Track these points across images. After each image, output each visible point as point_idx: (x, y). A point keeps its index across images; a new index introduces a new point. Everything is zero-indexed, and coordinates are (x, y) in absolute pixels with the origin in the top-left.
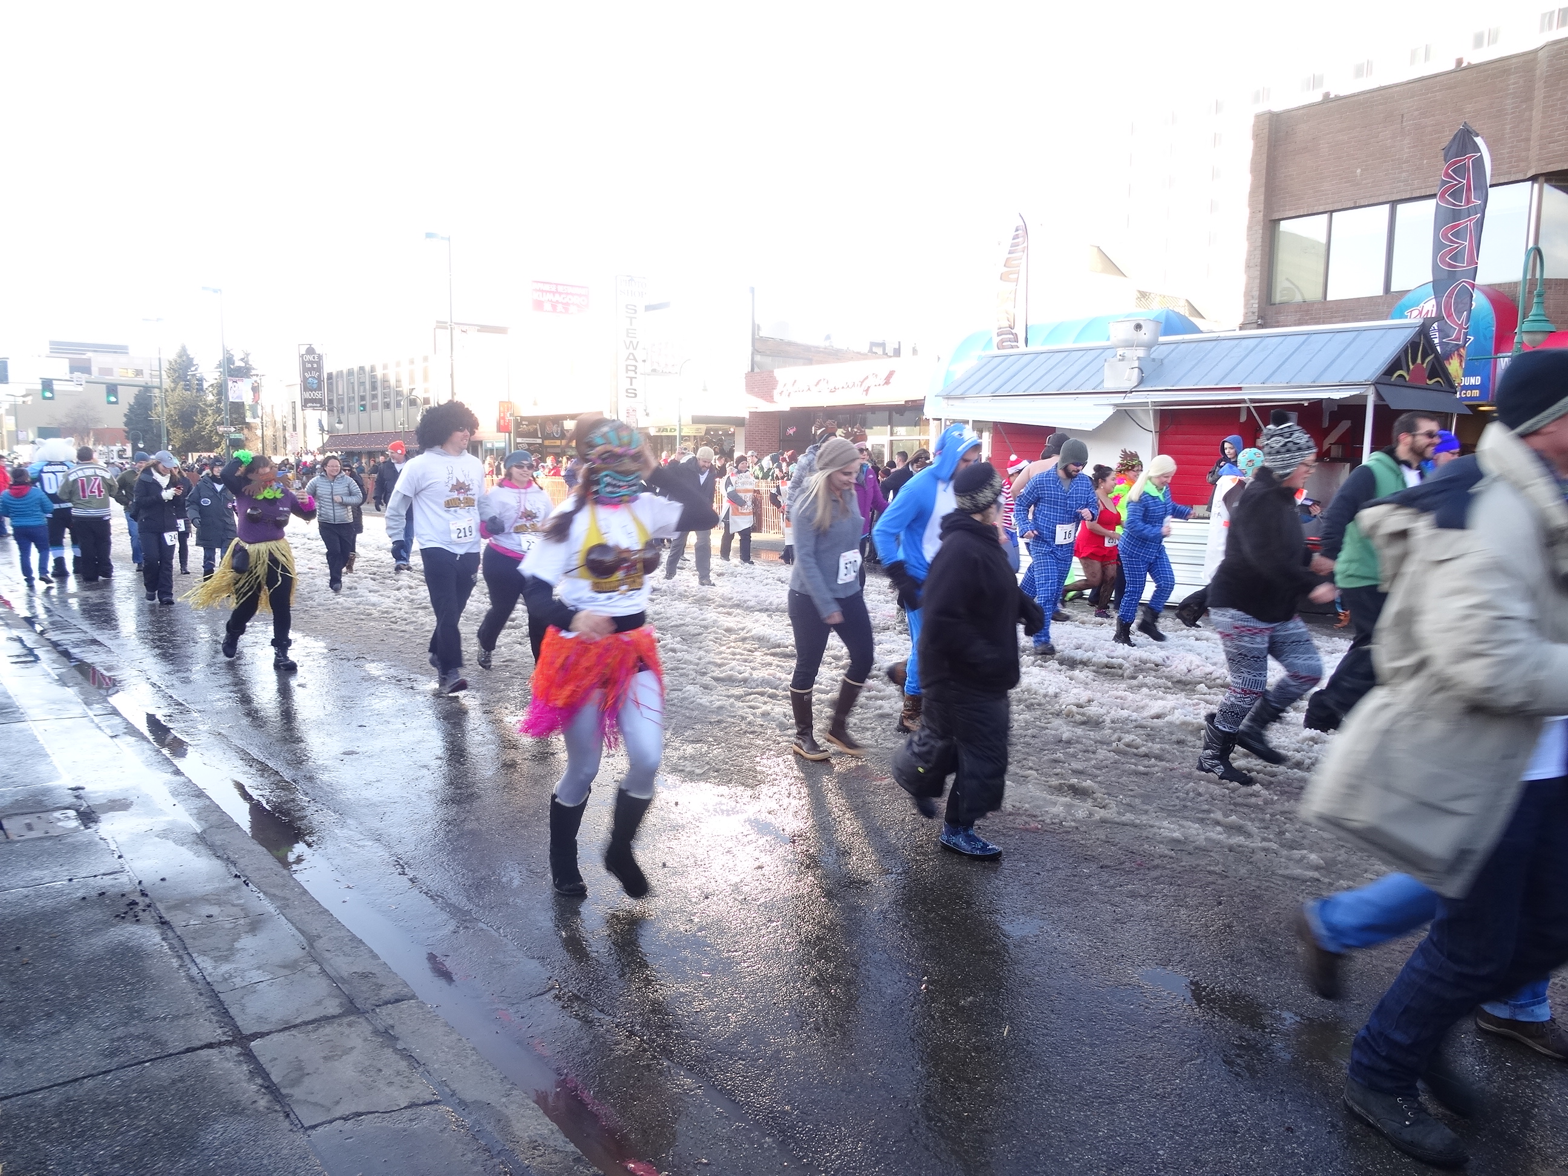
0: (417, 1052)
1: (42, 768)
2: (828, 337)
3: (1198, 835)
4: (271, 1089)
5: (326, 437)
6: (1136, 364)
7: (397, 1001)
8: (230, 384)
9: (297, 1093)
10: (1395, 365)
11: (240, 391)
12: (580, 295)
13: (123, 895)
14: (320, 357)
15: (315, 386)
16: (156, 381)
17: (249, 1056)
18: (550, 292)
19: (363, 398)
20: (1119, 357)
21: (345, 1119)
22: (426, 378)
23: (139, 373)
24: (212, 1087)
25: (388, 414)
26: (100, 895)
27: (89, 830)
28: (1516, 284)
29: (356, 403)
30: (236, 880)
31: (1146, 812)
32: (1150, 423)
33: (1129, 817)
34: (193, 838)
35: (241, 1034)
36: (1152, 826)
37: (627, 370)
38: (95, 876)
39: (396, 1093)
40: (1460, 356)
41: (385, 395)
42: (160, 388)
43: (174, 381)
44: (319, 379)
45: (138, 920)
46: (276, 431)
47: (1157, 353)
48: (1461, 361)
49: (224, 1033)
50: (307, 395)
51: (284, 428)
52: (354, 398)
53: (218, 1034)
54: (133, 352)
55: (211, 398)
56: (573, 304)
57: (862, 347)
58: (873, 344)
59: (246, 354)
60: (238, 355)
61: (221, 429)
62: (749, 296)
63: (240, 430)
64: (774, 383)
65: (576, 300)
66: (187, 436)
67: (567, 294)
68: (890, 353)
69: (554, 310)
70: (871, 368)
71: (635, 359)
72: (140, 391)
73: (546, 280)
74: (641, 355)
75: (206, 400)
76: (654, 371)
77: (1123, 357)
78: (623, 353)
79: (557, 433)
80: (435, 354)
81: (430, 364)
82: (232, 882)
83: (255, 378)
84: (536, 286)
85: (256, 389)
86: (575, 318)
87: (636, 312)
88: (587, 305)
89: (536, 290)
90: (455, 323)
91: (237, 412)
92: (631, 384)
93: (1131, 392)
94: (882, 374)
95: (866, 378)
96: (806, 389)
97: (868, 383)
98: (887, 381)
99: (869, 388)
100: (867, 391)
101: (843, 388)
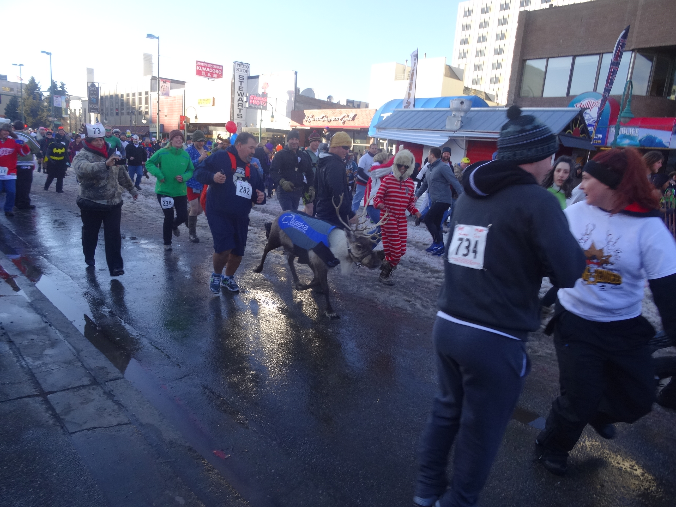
0: (123, 402)
2: (329, 97)
4: (56, 416)
6: (460, 119)
7: (116, 379)
8: (55, 98)
9: (68, 418)
10: (568, 127)
11: (60, 102)
12: (218, 70)
14: (98, 88)
15: (95, 102)
16: (19, 94)
17: (47, 401)
18: (205, 67)
19: (117, 109)
20: (453, 116)
21: (88, 430)
22: (147, 103)
23: (12, 89)
24: (29, 415)
25: (128, 117)
28: (620, 96)
29: (114, 111)
30: (46, 324)
32: (464, 145)
35: (43, 392)
37: (238, 106)
39: (112, 419)
41: (127, 109)
42: (21, 97)
43: (29, 95)
44: (97, 99)
46: (76, 122)
47: (469, 115)
49: (36, 391)
50: (91, 106)
51: (81, 120)
52: (113, 109)
53: (33, 391)
54: (9, 79)
55: (46, 104)
56: (215, 73)
57: (344, 103)
58: (348, 102)
59: (63, 85)
60: (59, 84)
61: (50, 119)
62: (294, 76)
63: (59, 120)
64: (304, 116)
65: (217, 71)
66: (34, 121)
67: (213, 68)
68: (356, 106)
69: (206, 75)
70: (347, 112)
71: (242, 101)
72: (12, 98)
73: (203, 61)
74: (245, 99)
75: (43, 105)
76: (250, 107)
77: (455, 116)
78: (237, 98)
79: (206, 132)
80: (151, 91)
81: (149, 96)
82: (44, 325)
83: (67, 96)
84: (198, 64)
85: (68, 102)
86: (216, 80)
87: (243, 79)
88: (222, 74)
89: (198, 66)
90: (161, 78)
91: (58, 112)
92: (240, 112)
93: (457, 131)
94: (352, 115)
95: (344, 117)
96: (318, 120)
97: (345, 119)
98: (353, 119)
99: (345, 121)
100: (344, 123)
101: (334, 120)
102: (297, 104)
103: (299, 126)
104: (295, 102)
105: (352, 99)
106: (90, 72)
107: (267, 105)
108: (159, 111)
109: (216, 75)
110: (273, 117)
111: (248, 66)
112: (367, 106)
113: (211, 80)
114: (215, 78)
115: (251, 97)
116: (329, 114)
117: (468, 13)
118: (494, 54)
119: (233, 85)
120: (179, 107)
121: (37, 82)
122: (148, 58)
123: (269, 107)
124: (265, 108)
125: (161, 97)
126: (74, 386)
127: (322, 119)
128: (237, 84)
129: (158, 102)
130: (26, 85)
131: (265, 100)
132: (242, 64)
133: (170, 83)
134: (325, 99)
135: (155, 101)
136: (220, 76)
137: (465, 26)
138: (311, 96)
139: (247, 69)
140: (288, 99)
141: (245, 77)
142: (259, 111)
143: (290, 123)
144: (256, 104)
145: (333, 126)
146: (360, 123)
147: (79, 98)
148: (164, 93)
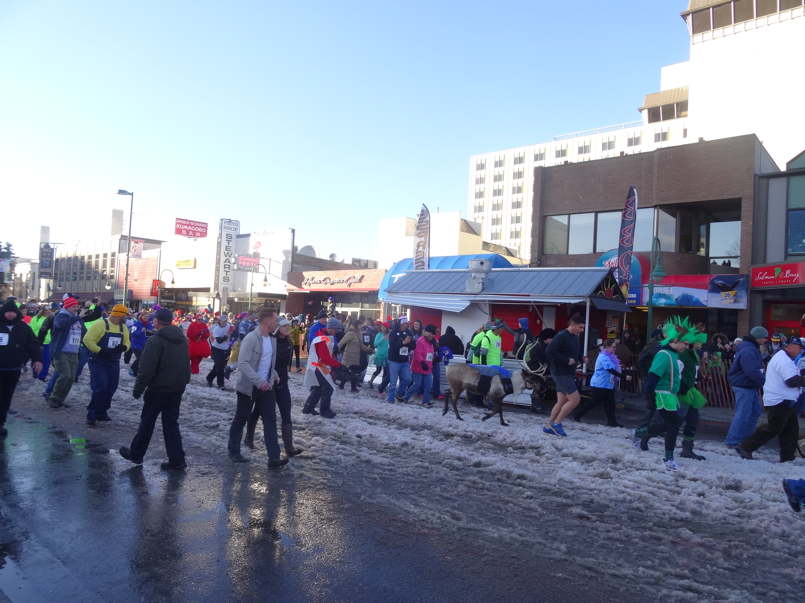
2: (332, 256)
3: (506, 535)
5: (51, 294)
6: (481, 281)
10: (599, 288)
11: (2, 266)
12: (202, 228)
14: (52, 250)
15: (48, 265)
18: (186, 225)
19: (75, 273)
20: (473, 277)
22: (113, 265)
25: (89, 283)
28: (649, 253)
29: (71, 276)
31: (481, 522)
32: (487, 310)
33: (472, 525)
36: (484, 530)
37: (225, 268)
40: (627, 285)
41: (88, 273)
44: (51, 262)
46: (21, 288)
47: (490, 276)
48: (627, 288)
50: (43, 270)
51: (27, 287)
52: (70, 273)
56: (198, 232)
57: (349, 261)
58: (354, 260)
59: (9, 245)
60: (4, 245)
62: (291, 234)
64: (303, 278)
65: (200, 230)
67: (195, 226)
68: (363, 266)
69: (188, 234)
70: (353, 274)
71: (229, 262)
73: (184, 218)
74: (233, 260)
76: (239, 269)
77: (475, 277)
78: (223, 258)
79: (185, 298)
80: (119, 253)
81: (116, 257)
83: (12, 259)
84: (178, 221)
85: (13, 265)
86: (200, 239)
87: (231, 238)
88: (206, 233)
89: (178, 223)
92: (227, 275)
93: (478, 294)
94: (358, 277)
95: (350, 278)
96: (319, 282)
97: (351, 281)
98: (360, 281)
99: (351, 283)
100: (350, 285)
101: (338, 283)
102: (295, 265)
103: (296, 290)
104: (292, 263)
105: (358, 257)
106: (45, 230)
107: (259, 267)
108: (127, 274)
110: (266, 280)
111: (237, 223)
112: (375, 265)
113: (193, 239)
114: (197, 236)
115: (240, 258)
116: (331, 275)
117: (481, 167)
118: (512, 208)
119: (219, 244)
120: (152, 270)
122: (117, 215)
123: (261, 269)
124: (256, 270)
127: (324, 281)
128: (224, 244)
129: (127, 265)
131: (257, 262)
132: (230, 221)
133: (142, 244)
134: (327, 258)
135: (124, 264)
136: (204, 235)
137: (479, 179)
138: (311, 255)
139: (236, 227)
140: (284, 259)
141: (234, 236)
142: (250, 274)
143: (286, 286)
144: (246, 266)
145: (337, 289)
146: (368, 285)
147: (28, 261)
148: (135, 255)
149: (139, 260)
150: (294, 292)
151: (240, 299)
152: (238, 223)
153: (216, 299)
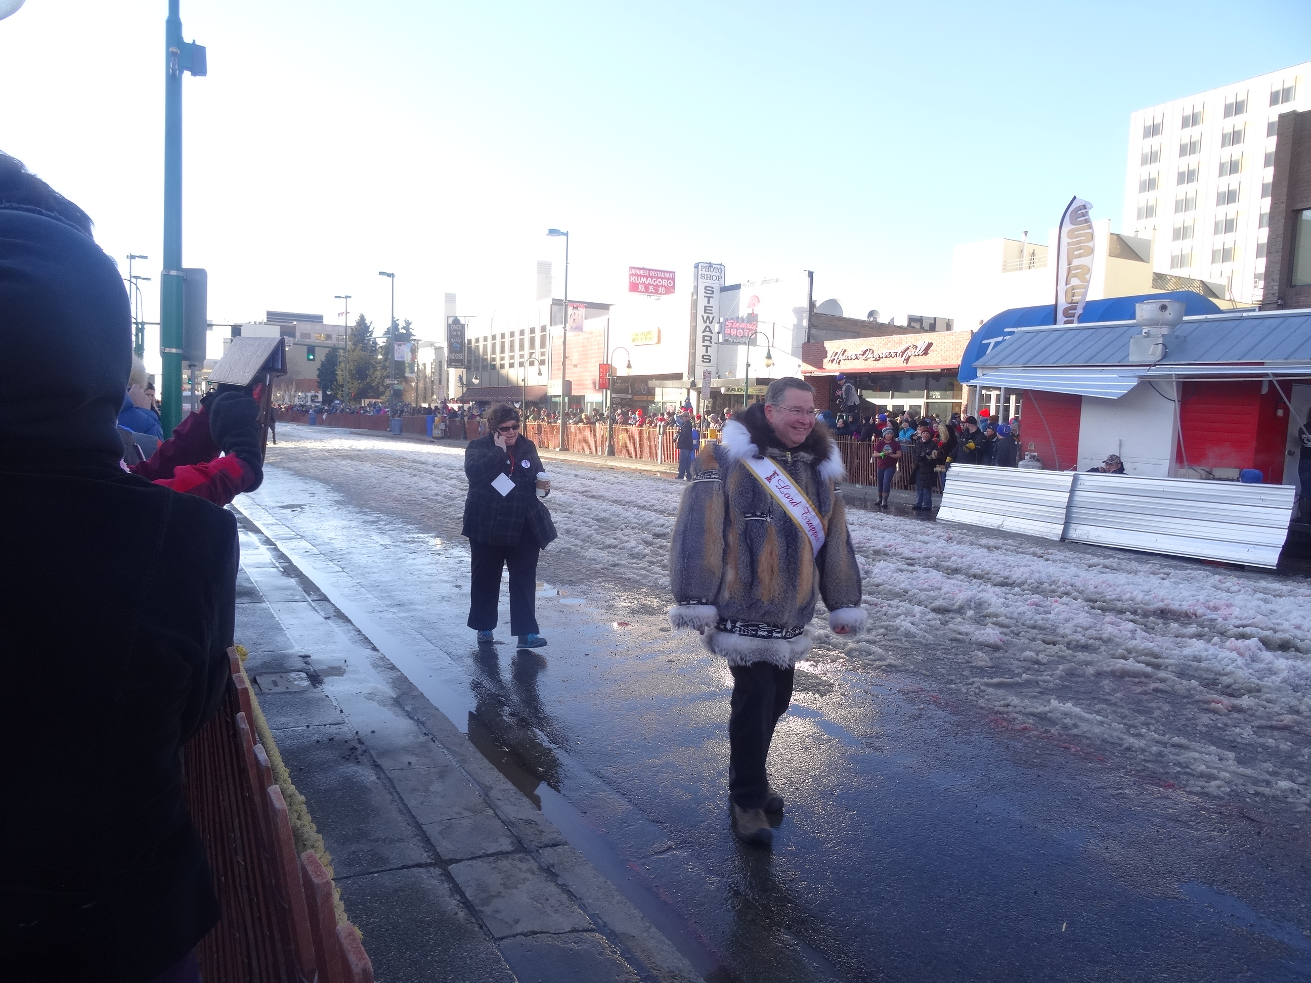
0: (573, 888)
1: (279, 638)
2: (871, 314)
4: (467, 904)
5: (465, 389)
6: (1161, 340)
7: (554, 845)
8: (396, 346)
9: (487, 910)
11: (402, 353)
12: (668, 279)
13: (346, 742)
14: (463, 326)
15: (458, 349)
16: (342, 344)
17: (449, 877)
18: (644, 276)
19: (493, 359)
20: (1144, 334)
21: (525, 935)
22: (543, 345)
23: (328, 337)
24: (424, 898)
25: (512, 372)
26: (330, 740)
27: (317, 689)
29: (487, 363)
30: (426, 737)
32: (1174, 393)
34: (391, 701)
35: (441, 858)
37: (704, 341)
38: (325, 725)
39: (561, 920)
41: (511, 357)
42: (344, 349)
43: (354, 344)
44: (462, 344)
45: (358, 762)
46: (426, 384)
47: (1180, 331)
49: (429, 857)
50: (452, 356)
51: (432, 382)
52: (487, 359)
53: (424, 857)
54: (326, 321)
55: (380, 357)
56: (662, 286)
57: (902, 322)
58: (912, 319)
59: (408, 323)
60: (402, 324)
61: (387, 381)
62: (808, 280)
63: (400, 383)
64: (824, 354)
65: (664, 283)
66: (361, 386)
67: (658, 278)
68: (927, 327)
69: (647, 290)
70: (913, 340)
71: (711, 331)
72: (329, 351)
73: (642, 267)
74: (716, 328)
75: (377, 358)
76: (726, 341)
77: (1148, 335)
78: (701, 326)
79: (644, 390)
80: (551, 325)
81: (547, 333)
82: (423, 738)
83: (413, 342)
84: (633, 271)
85: (414, 351)
86: (664, 298)
87: (713, 292)
88: (673, 287)
89: (632, 275)
90: (569, 301)
91: (399, 370)
92: (707, 352)
93: (1155, 365)
94: (922, 346)
95: (908, 349)
96: (854, 357)
97: (909, 353)
98: (926, 352)
99: (909, 357)
100: (907, 360)
101: (886, 357)
102: (814, 331)
103: (818, 373)
104: (809, 328)
105: (917, 313)
106: (450, 298)
107: (756, 336)
108: (565, 357)
109: (663, 288)
110: (769, 357)
111: (721, 268)
112: (949, 326)
113: (654, 297)
114: (661, 294)
115: (727, 323)
116: (876, 345)
117: (1153, 130)
118: (1218, 204)
119: (695, 304)
120: (598, 349)
121: (368, 322)
122: (544, 269)
123: (760, 339)
124: (752, 342)
125: (568, 334)
126: (488, 853)
127: (863, 355)
128: (702, 302)
129: (564, 343)
130: (352, 328)
131: (754, 328)
132: (710, 265)
133: (584, 310)
134: (864, 317)
135: (558, 342)
136: (670, 290)
137: (1147, 155)
138: (837, 314)
139: (719, 274)
140: (795, 322)
141: (716, 289)
142: (742, 349)
143: (799, 366)
144: (737, 336)
145: (885, 369)
146: (940, 359)
147: (432, 345)
148: (574, 327)
149: (578, 335)
150: (812, 375)
151: (728, 389)
152: (723, 267)
153: (691, 391)
